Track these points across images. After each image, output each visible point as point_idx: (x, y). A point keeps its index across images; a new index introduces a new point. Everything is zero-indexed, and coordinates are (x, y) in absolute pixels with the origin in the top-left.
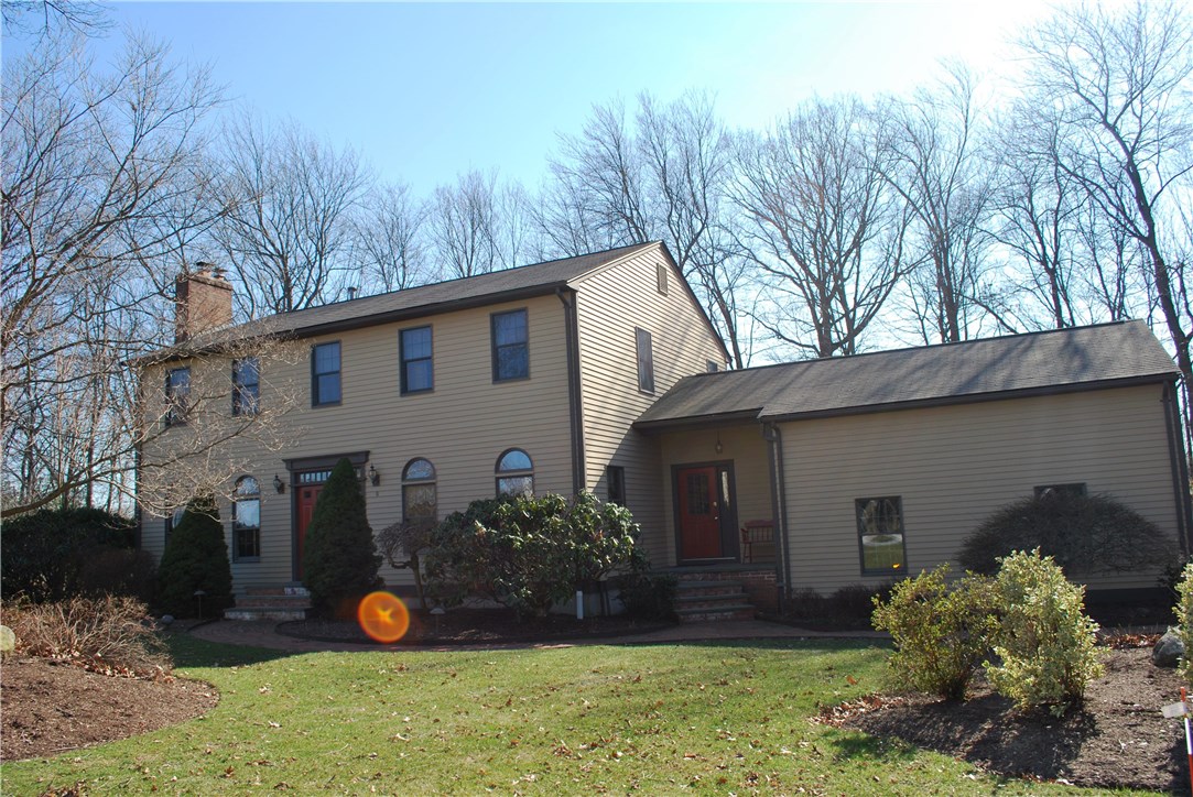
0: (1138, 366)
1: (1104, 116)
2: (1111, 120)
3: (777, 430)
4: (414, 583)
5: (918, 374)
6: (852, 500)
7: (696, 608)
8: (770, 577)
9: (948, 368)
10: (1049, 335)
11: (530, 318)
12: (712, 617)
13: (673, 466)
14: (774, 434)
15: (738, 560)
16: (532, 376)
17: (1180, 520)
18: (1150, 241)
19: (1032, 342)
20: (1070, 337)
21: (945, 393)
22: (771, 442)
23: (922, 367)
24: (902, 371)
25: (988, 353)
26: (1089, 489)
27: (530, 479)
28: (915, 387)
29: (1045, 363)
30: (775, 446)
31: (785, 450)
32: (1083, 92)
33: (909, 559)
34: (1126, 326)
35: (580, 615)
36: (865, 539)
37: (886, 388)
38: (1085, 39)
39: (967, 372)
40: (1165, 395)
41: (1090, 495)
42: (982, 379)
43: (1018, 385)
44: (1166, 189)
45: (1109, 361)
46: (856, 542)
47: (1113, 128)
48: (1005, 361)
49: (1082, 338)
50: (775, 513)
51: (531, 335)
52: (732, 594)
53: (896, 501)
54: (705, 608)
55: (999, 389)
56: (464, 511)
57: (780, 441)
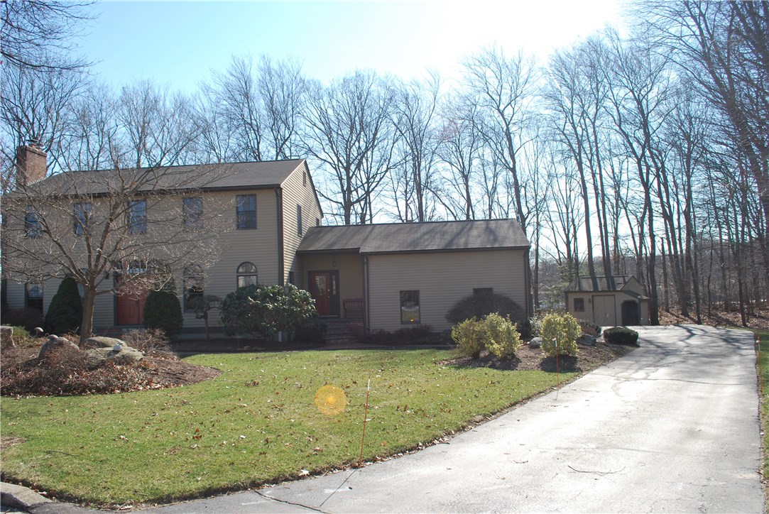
0: (516, 242)
1: (498, 107)
2: (501, 108)
3: (367, 259)
4: (204, 326)
5: (426, 237)
6: (399, 291)
7: (332, 338)
8: (360, 324)
9: (438, 235)
10: (479, 222)
11: (258, 199)
12: (339, 342)
13: (309, 272)
14: (365, 260)
15: (339, 317)
16: (258, 228)
17: (526, 302)
18: (513, 170)
19: (472, 225)
20: (487, 224)
21: (441, 248)
22: (364, 264)
23: (427, 233)
24: (418, 235)
25: (455, 228)
26: (494, 290)
27: (255, 277)
28: (426, 243)
29: (479, 236)
30: (365, 266)
31: (370, 268)
32: (491, 93)
33: (421, 317)
34: (509, 221)
35: (280, 340)
36: (403, 308)
37: (414, 242)
38: (493, 67)
39: (448, 238)
40: (525, 254)
41: (494, 293)
42: (455, 242)
43: (470, 246)
44: (522, 147)
45: (504, 238)
46: (399, 310)
47: (502, 114)
48: (462, 234)
49: (493, 225)
50: (364, 296)
51: (258, 208)
52: (345, 332)
53: (417, 292)
54: (336, 338)
55: (463, 247)
56: (234, 291)
57: (367, 263)
